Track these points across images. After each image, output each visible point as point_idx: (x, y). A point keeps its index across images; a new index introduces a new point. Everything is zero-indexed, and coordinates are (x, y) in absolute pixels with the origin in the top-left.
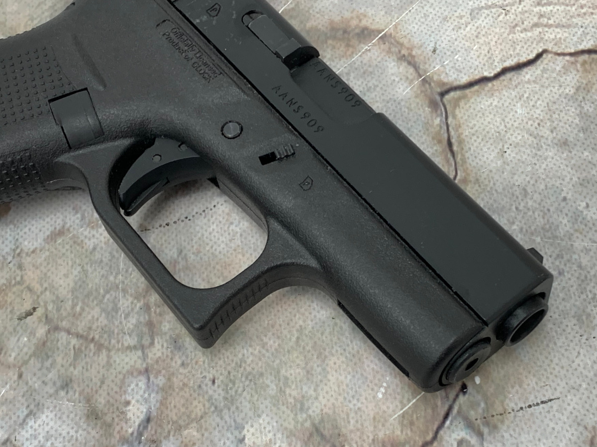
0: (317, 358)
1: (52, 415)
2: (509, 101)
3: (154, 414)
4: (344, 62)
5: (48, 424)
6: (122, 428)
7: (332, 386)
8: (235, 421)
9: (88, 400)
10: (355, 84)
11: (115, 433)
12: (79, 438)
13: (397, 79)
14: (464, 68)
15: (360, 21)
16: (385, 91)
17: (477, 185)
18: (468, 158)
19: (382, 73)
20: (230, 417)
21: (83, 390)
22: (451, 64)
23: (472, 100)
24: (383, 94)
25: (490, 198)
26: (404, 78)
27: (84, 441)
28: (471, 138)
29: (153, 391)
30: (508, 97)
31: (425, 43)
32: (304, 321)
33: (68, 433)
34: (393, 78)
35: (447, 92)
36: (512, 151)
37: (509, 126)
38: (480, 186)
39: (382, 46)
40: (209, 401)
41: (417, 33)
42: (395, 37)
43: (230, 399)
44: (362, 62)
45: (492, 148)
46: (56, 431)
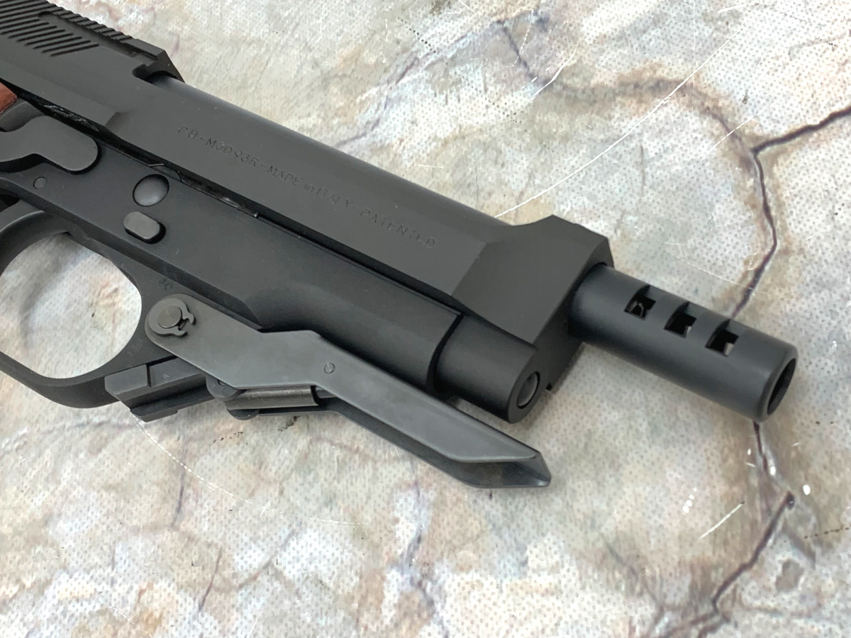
0: (610, 467)
1: (315, 535)
2: (839, 152)
3: (425, 533)
4: (636, 121)
5: (311, 545)
6: (390, 549)
7: (628, 499)
8: (515, 540)
9: (354, 518)
10: (650, 145)
11: (384, 554)
12: (345, 559)
13: (700, 136)
14: (782, 117)
15: (655, 72)
16: (686, 151)
17: (802, 255)
18: (790, 224)
19: (681, 131)
20: (510, 536)
21: (348, 507)
22: (767, 114)
23: (794, 155)
24: (683, 155)
25: (819, 271)
26: (708, 135)
27: (349, 563)
28: (793, 200)
29: (423, 506)
30: (839, 148)
31: (733, 91)
32: (593, 424)
33: (333, 555)
34: (695, 135)
35: (762, 147)
36: (845, 212)
37: (840, 182)
38: (805, 257)
39: (681, 99)
40: (486, 517)
41: (724, 81)
42: (696, 87)
43: (509, 515)
44: (657, 119)
45: (820, 209)
46: (320, 552)
